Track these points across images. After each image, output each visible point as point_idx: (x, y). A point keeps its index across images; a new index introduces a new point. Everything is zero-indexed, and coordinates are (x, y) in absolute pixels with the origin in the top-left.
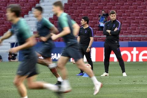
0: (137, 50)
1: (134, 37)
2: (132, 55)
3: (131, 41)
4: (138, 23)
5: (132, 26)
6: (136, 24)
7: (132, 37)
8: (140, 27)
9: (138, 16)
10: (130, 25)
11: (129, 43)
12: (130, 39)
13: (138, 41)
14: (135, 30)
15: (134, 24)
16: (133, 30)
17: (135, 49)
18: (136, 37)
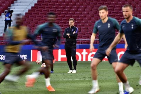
0: (86, 51)
1: (84, 40)
2: (82, 56)
3: (81, 44)
4: (87, 29)
5: (82, 31)
6: (86, 30)
7: (82, 41)
8: (88, 32)
9: (87, 23)
10: (80, 30)
11: (79, 45)
12: (80, 42)
13: (88, 44)
14: (85, 34)
15: (84, 29)
16: (83, 35)
17: (84, 50)
18: (85, 40)
